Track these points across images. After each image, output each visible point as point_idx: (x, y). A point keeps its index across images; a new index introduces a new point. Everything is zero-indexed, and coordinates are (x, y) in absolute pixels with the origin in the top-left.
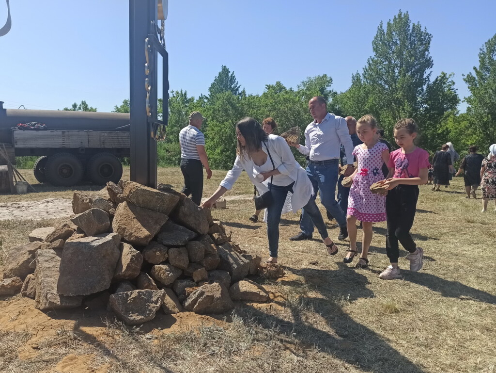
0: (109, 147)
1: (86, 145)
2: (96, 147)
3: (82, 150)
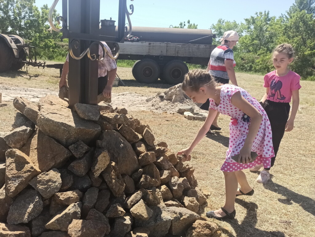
0: (181, 56)
1: (164, 53)
2: (171, 55)
3: (162, 57)
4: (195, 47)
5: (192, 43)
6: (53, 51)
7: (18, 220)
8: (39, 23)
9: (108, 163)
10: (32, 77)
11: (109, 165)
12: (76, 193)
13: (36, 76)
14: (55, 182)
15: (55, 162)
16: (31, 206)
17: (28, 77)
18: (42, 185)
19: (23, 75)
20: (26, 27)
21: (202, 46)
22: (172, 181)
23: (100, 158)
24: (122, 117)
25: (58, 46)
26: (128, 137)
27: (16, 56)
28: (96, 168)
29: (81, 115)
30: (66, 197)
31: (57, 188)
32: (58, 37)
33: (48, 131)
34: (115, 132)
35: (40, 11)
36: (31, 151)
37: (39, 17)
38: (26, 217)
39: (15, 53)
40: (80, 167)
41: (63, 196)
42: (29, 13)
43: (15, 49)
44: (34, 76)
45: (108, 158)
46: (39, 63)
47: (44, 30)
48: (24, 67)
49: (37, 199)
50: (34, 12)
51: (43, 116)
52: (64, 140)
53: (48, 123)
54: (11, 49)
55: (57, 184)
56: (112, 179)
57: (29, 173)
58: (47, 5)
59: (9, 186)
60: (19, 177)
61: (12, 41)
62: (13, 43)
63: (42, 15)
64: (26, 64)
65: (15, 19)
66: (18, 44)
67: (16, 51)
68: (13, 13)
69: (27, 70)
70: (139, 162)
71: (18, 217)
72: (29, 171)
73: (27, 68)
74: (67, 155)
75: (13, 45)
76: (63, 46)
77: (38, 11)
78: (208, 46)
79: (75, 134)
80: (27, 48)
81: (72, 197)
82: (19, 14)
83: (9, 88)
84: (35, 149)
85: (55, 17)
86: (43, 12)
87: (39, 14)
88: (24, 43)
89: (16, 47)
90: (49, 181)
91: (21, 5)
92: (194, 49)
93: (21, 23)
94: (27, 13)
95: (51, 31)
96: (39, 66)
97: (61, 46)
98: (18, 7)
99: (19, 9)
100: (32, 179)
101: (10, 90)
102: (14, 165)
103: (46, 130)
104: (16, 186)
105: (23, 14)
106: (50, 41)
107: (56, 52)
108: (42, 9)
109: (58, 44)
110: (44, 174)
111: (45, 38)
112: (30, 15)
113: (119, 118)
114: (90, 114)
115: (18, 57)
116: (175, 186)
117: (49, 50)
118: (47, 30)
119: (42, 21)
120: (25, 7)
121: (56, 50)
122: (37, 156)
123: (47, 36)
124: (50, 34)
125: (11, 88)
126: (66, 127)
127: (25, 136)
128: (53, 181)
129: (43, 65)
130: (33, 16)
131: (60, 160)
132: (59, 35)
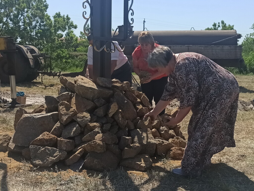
4: (219, 48)
5: (215, 44)
6: (66, 62)
7: (68, 136)
8: (51, 33)
9: (117, 109)
10: (47, 86)
11: (118, 111)
12: (99, 124)
13: (52, 85)
14: (87, 118)
15: (86, 109)
16: (75, 128)
17: (44, 87)
18: (80, 119)
19: (38, 85)
20: (37, 37)
21: (226, 47)
22: (161, 129)
23: (112, 106)
24: (126, 86)
25: (71, 56)
26: (130, 99)
27: (32, 66)
28: (110, 111)
29: (101, 84)
30: (93, 125)
31: (88, 120)
32: (72, 47)
33: (81, 93)
34: (121, 94)
35: (52, 19)
36: (72, 105)
37: (50, 25)
38: (72, 133)
39: (31, 63)
40: (100, 112)
41: (92, 125)
42: (40, 22)
43: (31, 59)
44: (49, 85)
45: (117, 106)
46: (54, 73)
47: (56, 39)
48: (39, 77)
49: (77, 125)
50: (46, 21)
51: (79, 84)
52: (91, 98)
53: (81, 88)
54: (27, 59)
55: (88, 118)
56: (119, 118)
57: (73, 113)
58: (59, 13)
59: (63, 118)
60: (68, 114)
61: (28, 51)
62: (29, 53)
63: (55, 24)
64: (40, 74)
65: (25, 29)
66: (34, 54)
67: (32, 61)
68: (23, 23)
69: (42, 81)
70: (137, 113)
71: (68, 134)
72: (72, 111)
73: (42, 78)
74: (93, 105)
75: (29, 55)
76: (77, 56)
77: (50, 20)
78: (233, 47)
79: (97, 93)
80: (42, 58)
81: (96, 126)
82: (30, 24)
83: (28, 96)
84: (74, 104)
85: (69, 25)
86: (55, 21)
87: (52, 23)
88: (39, 53)
89: (32, 57)
90: (84, 117)
91: (32, 14)
92: (218, 50)
93: (31, 33)
94: (37, 22)
95: (64, 40)
96: (54, 76)
97: (74, 56)
98: (28, 17)
99: (29, 18)
100: (74, 116)
101: (29, 97)
102: (64, 109)
103: (80, 93)
104: (66, 118)
105: (34, 23)
106: (62, 51)
107: (69, 62)
108: (54, 17)
109: (72, 54)
110: (81, 114)
111: (57, 48)
112: (42, 24)
113: (124, 86)
114: (106, 83)
115: (34, 67)
116: (162, 131)
117: (61, 61)
118: (59, 39)
119: (55, 30)
120: (35, 16)
121: (69, 60)
122: (75, 107)
123: (60, 46)
124: (63, 43)
125: (30, 95)
126: (92, 90)
127: (69, 97)
128: (86, 117)
129: (58, 74)
130: (44, 26)
131: (89, 108)
132: (72, 44)
